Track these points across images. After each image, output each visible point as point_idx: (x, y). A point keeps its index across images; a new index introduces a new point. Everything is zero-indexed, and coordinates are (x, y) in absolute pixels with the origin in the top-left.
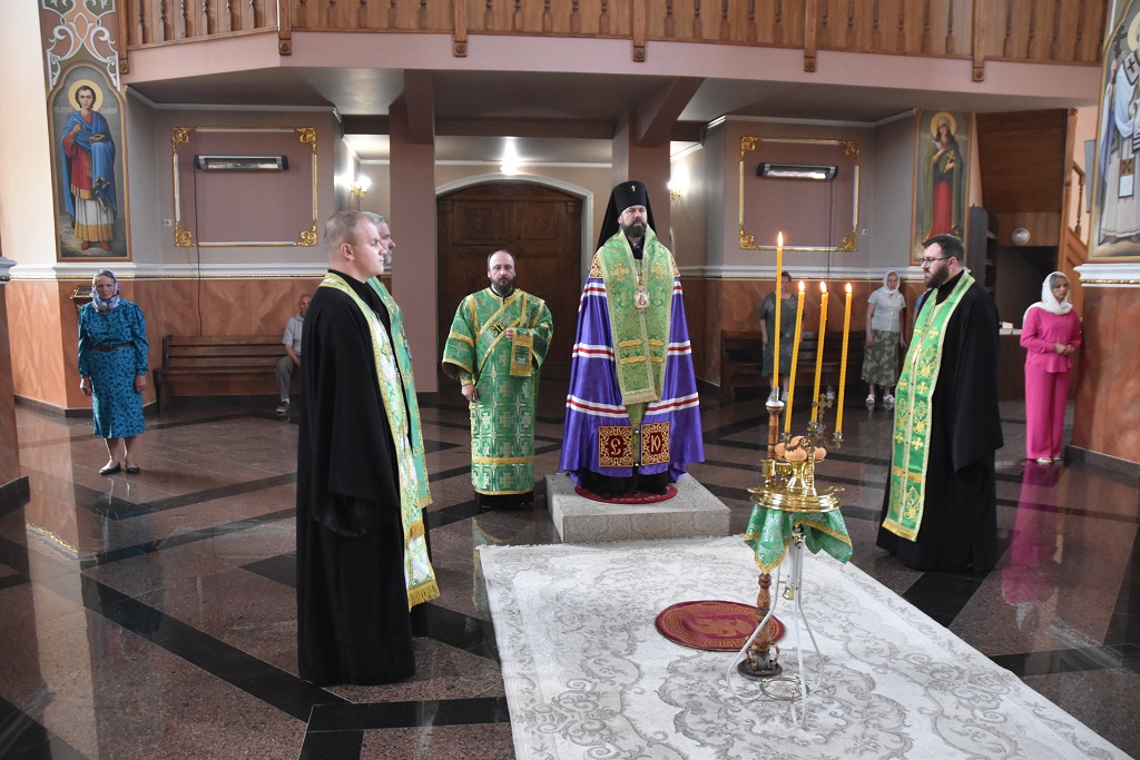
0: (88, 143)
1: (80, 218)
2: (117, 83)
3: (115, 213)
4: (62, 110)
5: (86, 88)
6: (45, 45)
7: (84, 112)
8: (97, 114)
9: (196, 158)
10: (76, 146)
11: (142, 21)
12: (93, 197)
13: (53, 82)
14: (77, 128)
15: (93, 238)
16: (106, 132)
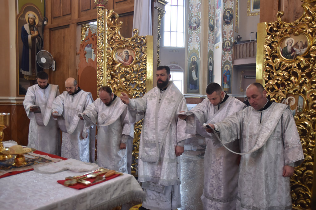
0: (227, 75)
1: (224, 87)
2: (232, 65)
3: (230, 86)
4: (223, 70)
5: (227, 66)
6: (222, 60)
7: (227, 70)
8: (229, 70)
9: (244, 77)
10: (225, 75)
11: (236, 55)
12: (227, 84)
13: (222, 66)
14: (225, 73)
15: (226, 90)
16: (230, 73)
